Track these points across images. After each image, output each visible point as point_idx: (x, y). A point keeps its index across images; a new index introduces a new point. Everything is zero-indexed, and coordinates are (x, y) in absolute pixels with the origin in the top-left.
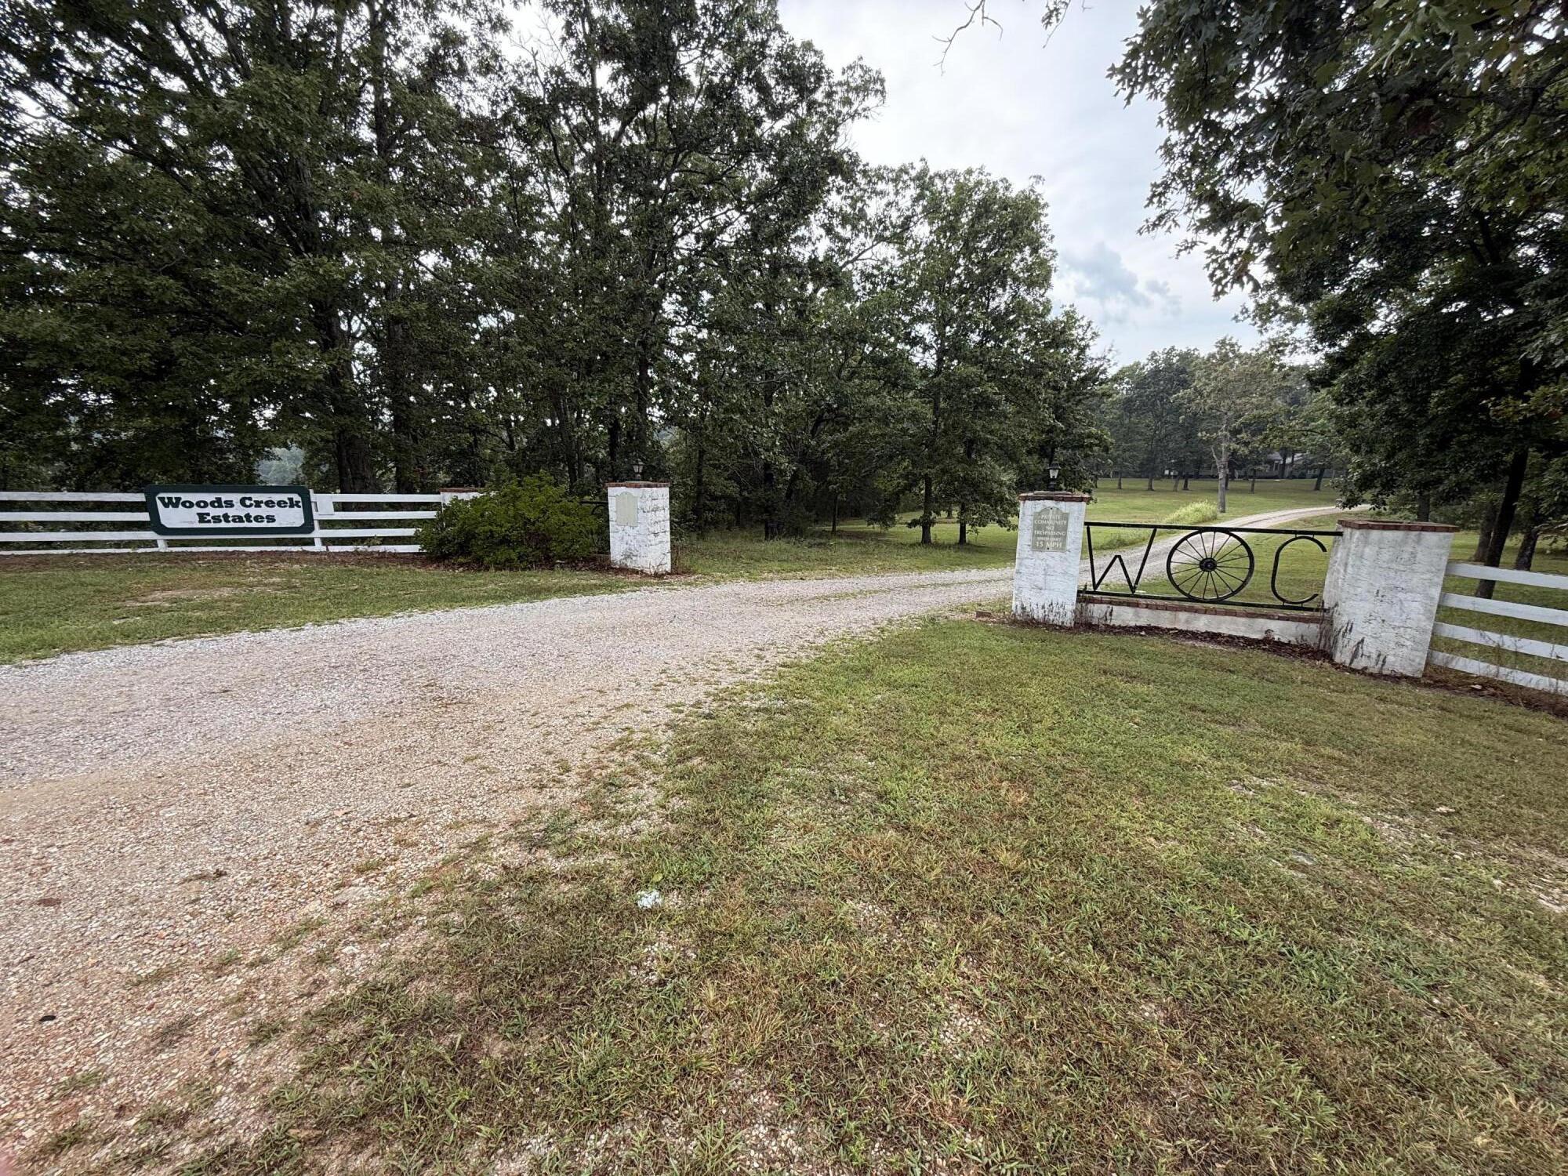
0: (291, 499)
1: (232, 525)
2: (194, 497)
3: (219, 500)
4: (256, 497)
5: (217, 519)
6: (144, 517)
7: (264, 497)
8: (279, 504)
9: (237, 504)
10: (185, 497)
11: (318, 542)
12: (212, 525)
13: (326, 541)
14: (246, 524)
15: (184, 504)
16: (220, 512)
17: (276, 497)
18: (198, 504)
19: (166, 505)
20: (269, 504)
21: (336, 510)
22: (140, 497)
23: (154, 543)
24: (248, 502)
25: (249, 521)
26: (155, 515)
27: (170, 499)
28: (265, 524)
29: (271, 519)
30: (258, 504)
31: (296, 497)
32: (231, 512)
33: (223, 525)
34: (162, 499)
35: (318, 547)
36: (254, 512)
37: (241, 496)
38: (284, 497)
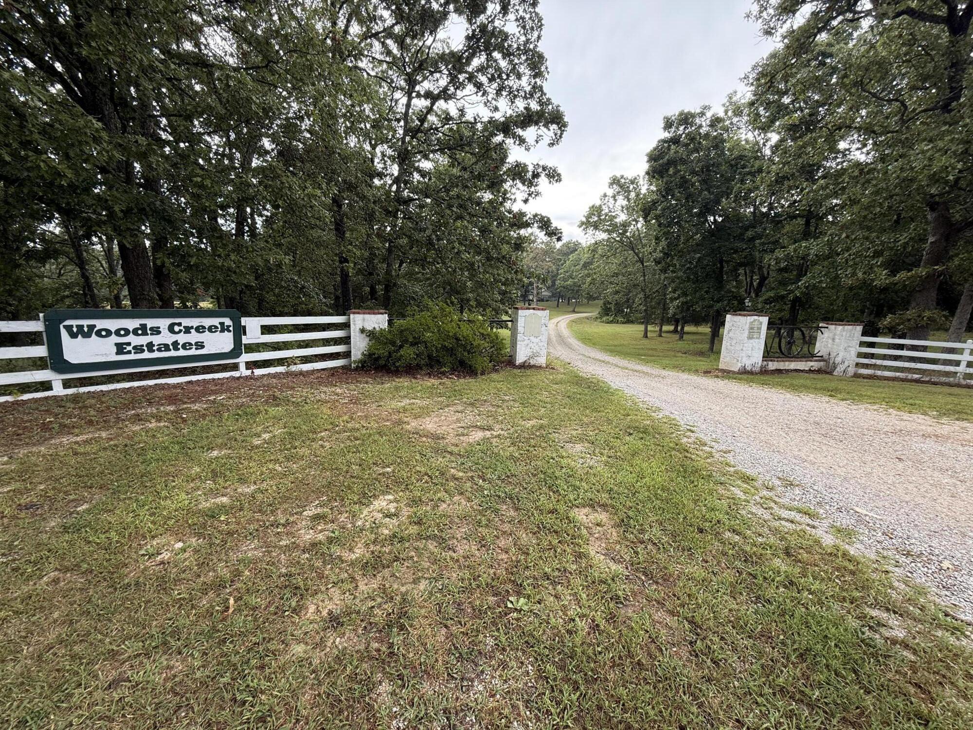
0: (222, 324)
1: (156, 355)
2: (113, 324)
3: (143, 327)
4: (186, 322)
5: (139, 349)
6: (40, 351)
7: (194, 322)
8: (211, 329)
9: (165, 331)
10: (100, 324)
11: (242, 367)
12: (132, 357)
13: (250, 365)
14: (173, 353)
15: (98, 334)
16: (143, 340)
17: (207, 322)
18: (117, 333)
19: (73, 336)
20: (200, 329)
21: (262, 333)
22: (35, 326)
23: (46, 386)
24: (177, 328)
25: (176, 349)
26: (56, 347)
27: (80, 327)
28: (193, 352)
29: (200, 345)
30: (188, 330)
31: (228, 322)
32: (157, 340)
33: (146, 355)
34: (69, 328)
35: (244, 372)
36: (182, 338)
37: (168, 321)
38: (215, 321)
